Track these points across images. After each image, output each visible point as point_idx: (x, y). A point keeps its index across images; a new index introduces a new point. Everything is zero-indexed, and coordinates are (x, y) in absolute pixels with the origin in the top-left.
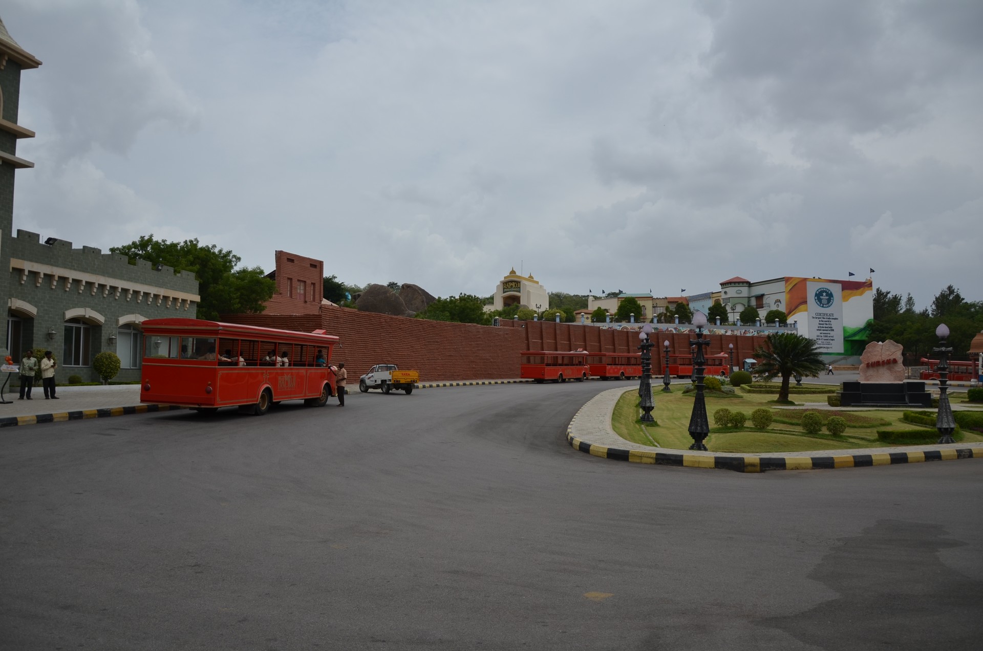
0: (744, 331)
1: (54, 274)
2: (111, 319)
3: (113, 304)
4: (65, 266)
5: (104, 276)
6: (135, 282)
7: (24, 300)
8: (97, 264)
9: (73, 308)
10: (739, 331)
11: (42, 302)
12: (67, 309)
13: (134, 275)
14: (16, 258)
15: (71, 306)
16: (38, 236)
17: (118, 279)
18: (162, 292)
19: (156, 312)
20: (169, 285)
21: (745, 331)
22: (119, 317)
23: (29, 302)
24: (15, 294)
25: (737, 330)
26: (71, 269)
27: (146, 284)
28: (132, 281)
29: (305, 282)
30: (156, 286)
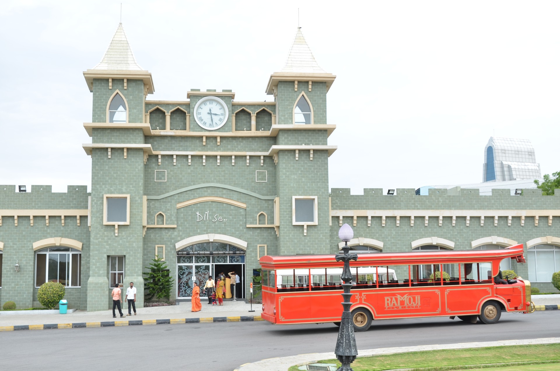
1: (395, 216)
2: (464, 243)
3: (464, 231)
4: (408, 208)
5: (450, 209)
6: (488, 209)
7: (372, 238)
8: (442, 200)
9: (420, 238)
11: (389, 237)
12: (414, 240)
13: (486, 203)
14: (362, 209)
15: (418, 237)
16: (381, 190)
17: (467, 209)
18: (523, 213)
19: (521, 232)
20: (534, 206)
22: (472, 240)
23: (377, 239)
24: (363, 234)
26: (414, 209)
27: (503, 209)
28: (484, 209)
30: (516, 209)
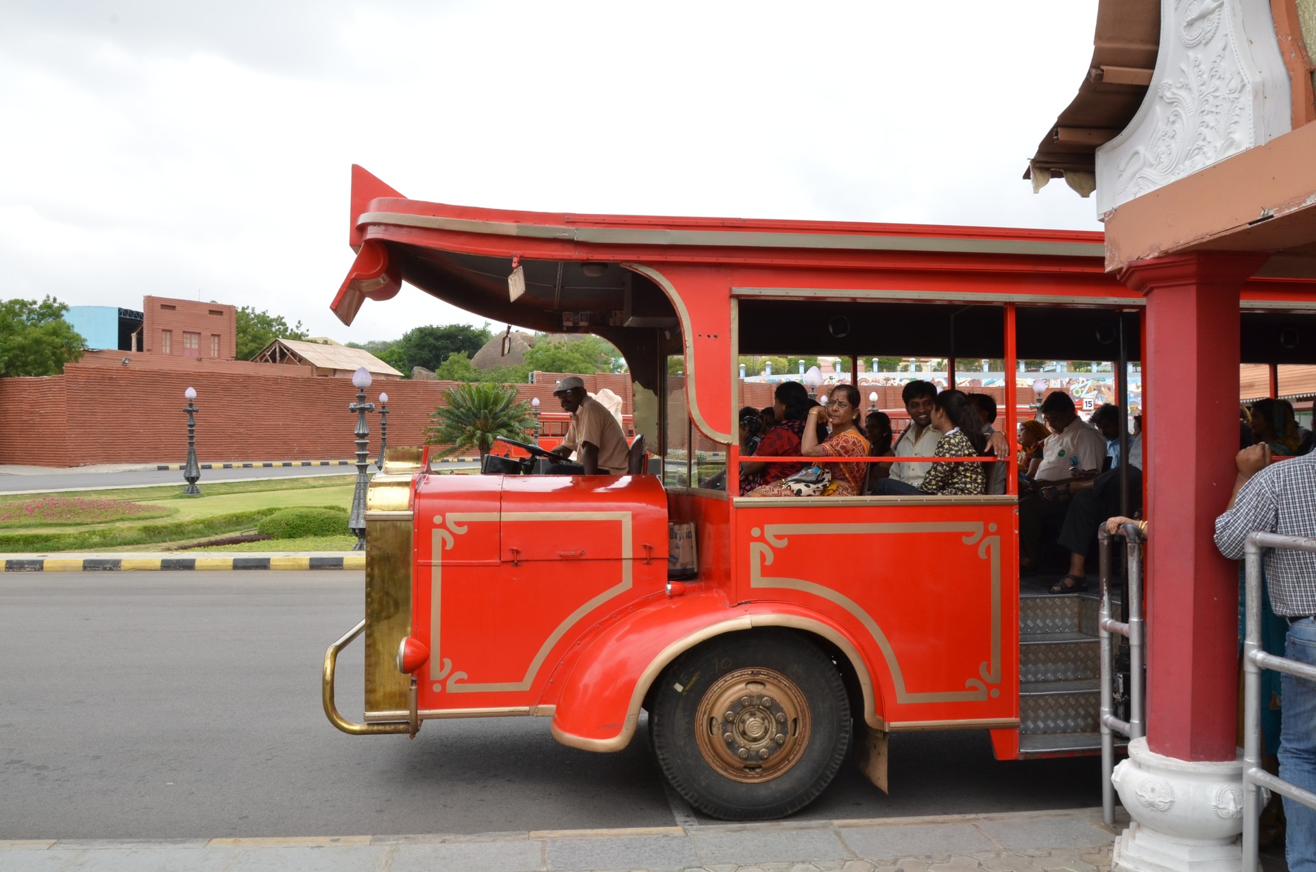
0: (1067, 380)
10: (1059, 381)
21: (1070, 380)
25: (1056, 379)
29: (200, 334)
